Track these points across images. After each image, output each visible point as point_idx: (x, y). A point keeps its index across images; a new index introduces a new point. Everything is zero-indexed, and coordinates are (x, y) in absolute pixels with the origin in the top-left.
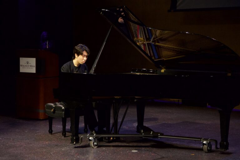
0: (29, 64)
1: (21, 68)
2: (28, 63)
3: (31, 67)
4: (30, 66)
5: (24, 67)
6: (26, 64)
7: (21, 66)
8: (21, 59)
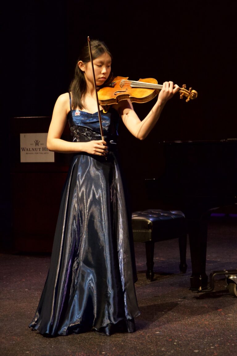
0: (40, 146)
1: (22, 154)
2: (37, 143)
3: (44, 152)
4: (41, 150)
5: (29, 152)
6: (34, 147)
7: (24, 150)
8: (22, 136)
